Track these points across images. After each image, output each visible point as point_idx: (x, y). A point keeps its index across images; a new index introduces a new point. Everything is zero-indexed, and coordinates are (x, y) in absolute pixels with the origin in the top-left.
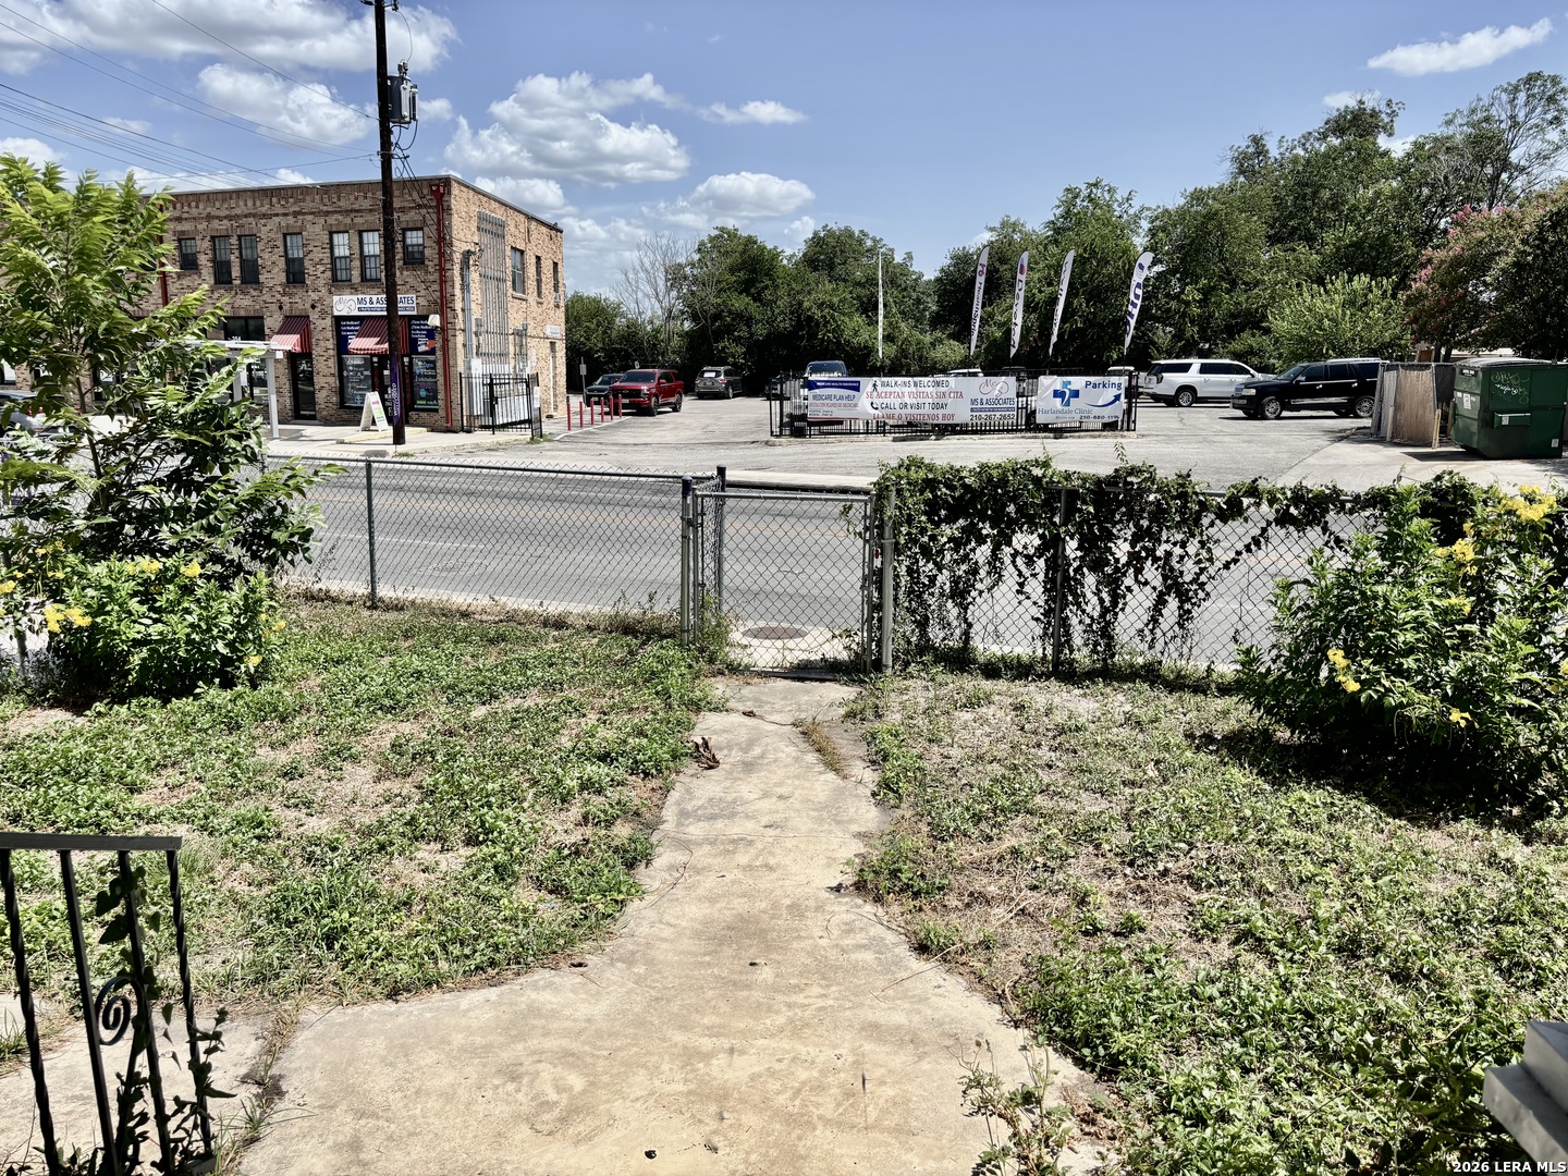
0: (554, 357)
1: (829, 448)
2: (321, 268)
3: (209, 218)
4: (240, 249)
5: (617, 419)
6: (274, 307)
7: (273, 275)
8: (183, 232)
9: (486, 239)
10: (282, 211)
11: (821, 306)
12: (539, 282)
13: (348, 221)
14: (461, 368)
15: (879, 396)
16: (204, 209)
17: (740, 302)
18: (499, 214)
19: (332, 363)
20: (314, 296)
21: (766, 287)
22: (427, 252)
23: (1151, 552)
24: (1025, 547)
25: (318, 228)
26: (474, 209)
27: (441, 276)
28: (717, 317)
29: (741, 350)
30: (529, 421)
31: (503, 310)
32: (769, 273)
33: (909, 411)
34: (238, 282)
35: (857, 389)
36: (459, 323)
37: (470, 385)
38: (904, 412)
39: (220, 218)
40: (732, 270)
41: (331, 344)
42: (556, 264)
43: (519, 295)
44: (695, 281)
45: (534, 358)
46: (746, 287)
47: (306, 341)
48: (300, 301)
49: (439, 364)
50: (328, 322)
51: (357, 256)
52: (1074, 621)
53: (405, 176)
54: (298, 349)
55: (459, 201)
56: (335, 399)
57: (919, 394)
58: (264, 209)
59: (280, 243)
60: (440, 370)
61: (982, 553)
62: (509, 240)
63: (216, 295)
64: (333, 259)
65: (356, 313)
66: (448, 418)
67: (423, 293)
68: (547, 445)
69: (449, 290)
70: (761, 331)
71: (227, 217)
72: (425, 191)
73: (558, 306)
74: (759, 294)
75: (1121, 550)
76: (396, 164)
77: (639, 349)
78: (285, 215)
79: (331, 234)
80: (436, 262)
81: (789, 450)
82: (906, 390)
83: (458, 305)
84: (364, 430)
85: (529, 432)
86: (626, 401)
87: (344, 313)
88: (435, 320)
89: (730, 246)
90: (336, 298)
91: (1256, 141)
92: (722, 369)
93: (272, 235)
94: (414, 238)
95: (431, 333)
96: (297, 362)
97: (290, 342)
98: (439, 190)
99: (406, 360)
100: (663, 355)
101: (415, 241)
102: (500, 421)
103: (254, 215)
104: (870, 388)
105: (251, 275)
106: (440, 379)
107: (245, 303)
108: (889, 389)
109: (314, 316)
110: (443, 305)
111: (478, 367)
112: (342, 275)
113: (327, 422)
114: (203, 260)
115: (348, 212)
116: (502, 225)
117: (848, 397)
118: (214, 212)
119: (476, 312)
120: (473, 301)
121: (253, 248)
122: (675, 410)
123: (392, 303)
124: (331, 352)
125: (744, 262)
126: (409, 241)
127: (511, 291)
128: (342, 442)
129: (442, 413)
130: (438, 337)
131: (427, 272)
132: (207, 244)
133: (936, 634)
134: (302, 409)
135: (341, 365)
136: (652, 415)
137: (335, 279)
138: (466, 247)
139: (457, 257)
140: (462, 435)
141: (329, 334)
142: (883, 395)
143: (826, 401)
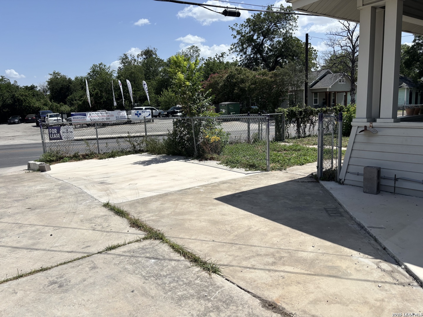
35: (85, 115)
57: (102, 116)
91: (125, 55)
104: (89, 115)
117: (83, 118)
142: (93, 116)
143: (77, 119)
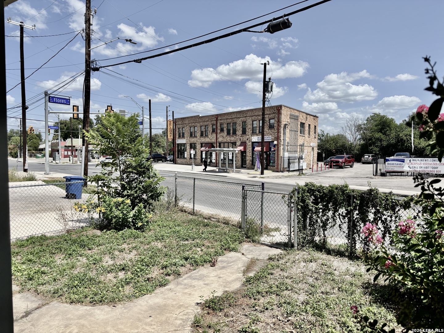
0: (313, 152)
1: (393, 180)
2: (250, 130)
3: (227, 119)
4: (233, 126)
5: (330, 169)
6: (239, 140)
7: (239, 132)
8: (221, 123)
9: (292, 120)
10: (242, 116)
11: (406, 136)
12: (309, 131)
13: (257, 118)
14: (281, 155)
15: (411, 164)
16: (226, 117)
17: (378, 135)
18: (297, 114)
19: (251, 154)
20: (248, 137)
21: (388, 130)
22: (275, 125)
23: (381, 218)
24: (342, 213)
25: (250, 120)
26: (289, 113)
27: (278, 131)
28: (370, 139)
29: (377, 149)
30: (299, 170)
31: (296, 139)
32: (389, 126)
33: (423, 169)
34: (231, 134)
35: (403, 161)
36: (282, 143)
37: (284, 160)
38: (421, 169)
39: (229, 119)
40: (376, 126)
41: (251, 149)
42: (315, 126)
43: (302, 135)
44: (365, 129)
45: (306, 152)
46: (380, 131)
47: (245, 148)
48: (245, 138)
49: (276, 154)
50: (250, 143)
51: (258, 127)
52: (357, 238)
53: (269, 106)
54: (243, 150)
55: (284, 111)
56: (251, 163)
57: (426, 164)
58: (238, 116)
59: (241, 124)
60: (276, 156)
61: (330, 214)
62: (300, 120)
63: (227, 137)
64: (253, 127)
65: (257, 141)
66: (277, 168)
67: (273, 135)
68: (303, 176)
69: (280, 134)
70: (385, 144)
71: (231, 119)
72: (275, 109)
73: (315, 138)
74: (385, 132)
75: (371, 216)
76: (266, 103)
77: (346, 149)
78: (243, 117)
79: (253, 121)
80: (276, 127)
81: (377, 180)
82: (422, 162)
83: (282, 138)
84: (256, 171)
85: (298, 172)
86: (335, 164)
87: (254, 141)
88: (275, 142)
89: (377, 119)
90: (253, 137)
92: (371, 155)
93: (240, 122)
94: (272, 121)
95: (274, 146)
96: (243, 153)
97: (242, 148)
98: (278, 109)
99: (268, 153)
100: (353, 151)
101: (272, 122)
102: (291, 169)
103: (236, 118)
104: (408, 161)
105: (235, 133)
106: (276, 158)
107: (233, 139)
108: (415, 162)
109: (247, 142)
110: (278, 138)
111: (287, 155)
112: (255, 131)
113: (249, 169)
114: (225, 129)
115: (256, 116)
116: (298, 117)
117: (400, 164)
118: (228, 118)
119: (287, 140)
120: (287, 137)
121: (236, 125)
122: (351, 167)
123: (263, 138)
124: (251, 151)
125: (381, 123)
126: (271, 122)
127: (300, 134)
128: (249, 174)
129: (276, 167)
130: (276, 147)
131: (275, 130)
132: (226, 125)
133: (317, 239)
134: (243, 165)
135: (253, 154)
136: (343, 168)
137: (253, 132)
138: (285, 123)
139: (282, 126)
140: (281, 173)
141: (250, 146)
142: (413, 164)
143: (392, 165)
